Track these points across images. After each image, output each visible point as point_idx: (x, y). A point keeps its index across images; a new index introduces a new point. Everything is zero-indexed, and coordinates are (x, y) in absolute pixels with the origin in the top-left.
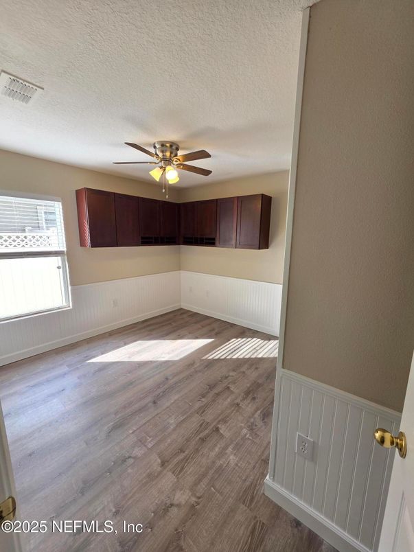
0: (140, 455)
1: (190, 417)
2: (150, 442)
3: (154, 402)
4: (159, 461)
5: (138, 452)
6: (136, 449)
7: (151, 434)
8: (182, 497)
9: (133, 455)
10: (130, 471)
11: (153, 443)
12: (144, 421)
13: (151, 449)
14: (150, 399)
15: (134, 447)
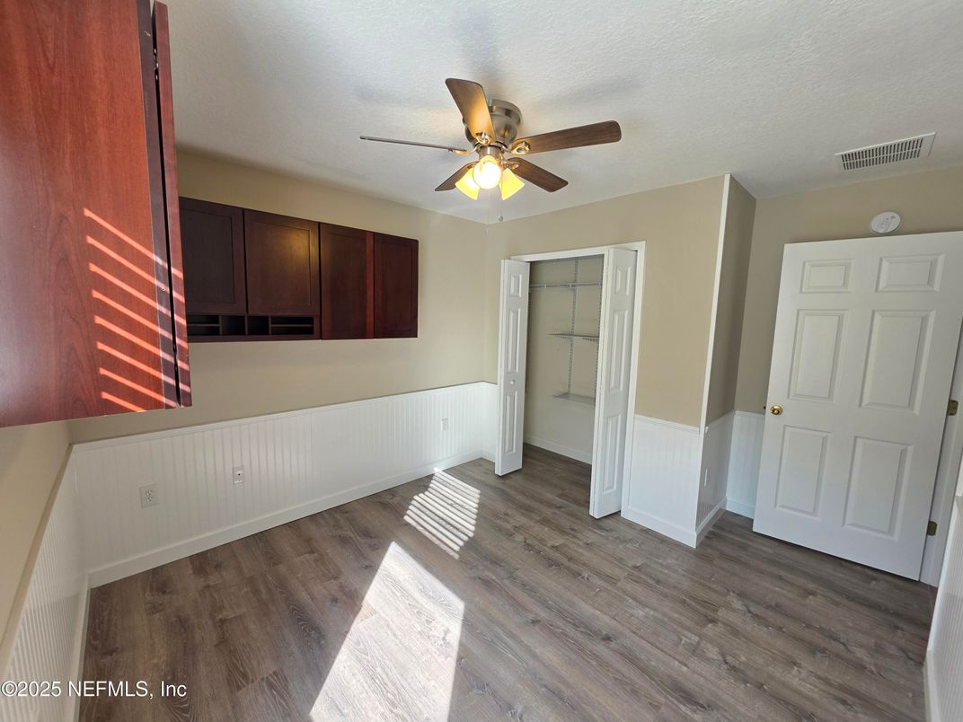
0: (716, 649)
1: (624, 592)
2: (690, 639)
3: (607, 639)
4: (710, 625)
5: (713, 652)
6: (710, 655)
7: (676, 639)
8: (738, 604)
9: (721, 658)
10: (743, 659)
11: (689, 635)
12: (655, 651)
13: (700, 636)
14: (601, 649)
15: (708, 659)
